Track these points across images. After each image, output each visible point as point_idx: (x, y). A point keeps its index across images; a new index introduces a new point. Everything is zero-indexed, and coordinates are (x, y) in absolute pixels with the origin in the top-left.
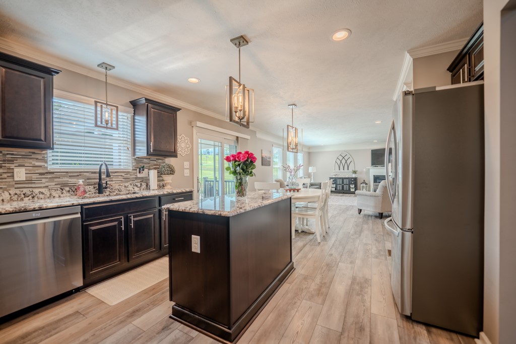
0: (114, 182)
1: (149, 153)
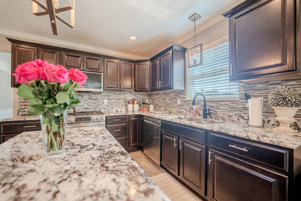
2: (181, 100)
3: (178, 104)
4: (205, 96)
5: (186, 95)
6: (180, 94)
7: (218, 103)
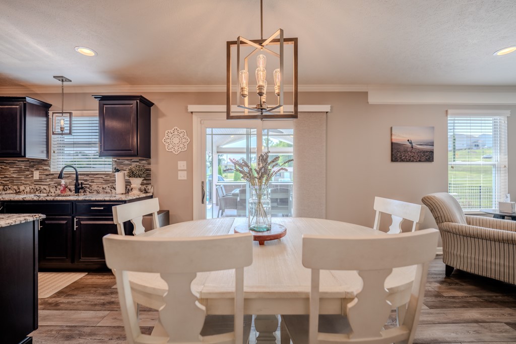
2: (41, 173)
3: (35, 178)
4: (77, 169)
5: (50, 167)
6: (39, 165)
7: (92, 176)
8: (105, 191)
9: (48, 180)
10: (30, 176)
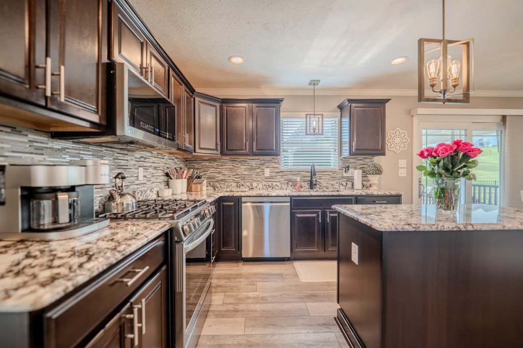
0: (323, 180)
1: (351, 153)
2: (272, 170)
3: (265, 176)
5: (280, 165)
6: (270, 163)
7: (320, 173)
8: (334, 187)
9: (278, 177)
10: (261, 173)
